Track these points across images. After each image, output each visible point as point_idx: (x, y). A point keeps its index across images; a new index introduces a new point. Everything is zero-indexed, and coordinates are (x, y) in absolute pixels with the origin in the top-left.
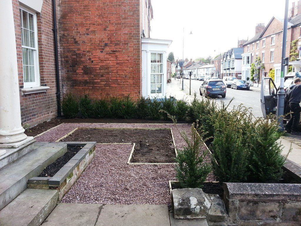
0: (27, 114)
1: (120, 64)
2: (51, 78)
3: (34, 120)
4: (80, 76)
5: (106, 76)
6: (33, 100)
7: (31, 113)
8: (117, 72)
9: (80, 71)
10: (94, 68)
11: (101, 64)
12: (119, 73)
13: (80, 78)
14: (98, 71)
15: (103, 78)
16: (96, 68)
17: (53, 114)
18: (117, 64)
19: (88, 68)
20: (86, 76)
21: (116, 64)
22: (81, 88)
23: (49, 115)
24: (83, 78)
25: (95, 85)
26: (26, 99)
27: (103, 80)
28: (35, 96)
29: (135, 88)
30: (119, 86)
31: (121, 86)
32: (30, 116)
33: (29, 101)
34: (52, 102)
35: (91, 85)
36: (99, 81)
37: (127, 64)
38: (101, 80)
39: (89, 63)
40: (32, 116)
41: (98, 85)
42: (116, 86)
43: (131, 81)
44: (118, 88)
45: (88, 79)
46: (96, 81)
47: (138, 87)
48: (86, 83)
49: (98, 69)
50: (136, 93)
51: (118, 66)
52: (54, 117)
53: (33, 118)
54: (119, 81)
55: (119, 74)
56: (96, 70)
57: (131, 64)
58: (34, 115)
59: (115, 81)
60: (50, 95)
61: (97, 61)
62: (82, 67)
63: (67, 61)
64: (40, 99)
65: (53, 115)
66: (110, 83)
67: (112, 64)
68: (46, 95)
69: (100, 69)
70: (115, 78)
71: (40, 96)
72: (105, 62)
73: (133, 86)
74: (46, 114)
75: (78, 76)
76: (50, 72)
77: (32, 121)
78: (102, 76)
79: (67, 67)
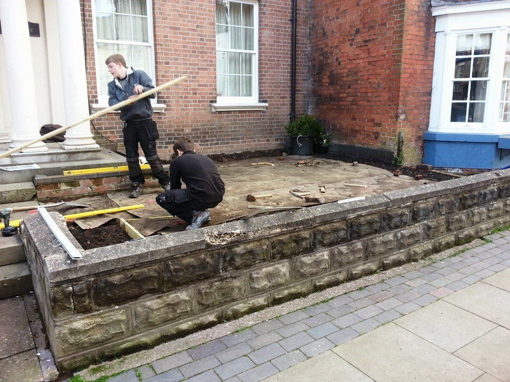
0: (221, 136)
1: (374, 63)
2: (279, 92)
3: (235, 145)
4: (325, 88)
5: (355, 87)
6: (235, 120)
7: (231, 135)
8: (368, 79)
9: (326, 80)
10: (341, 73)
11: (349, 66)
12: (370, 80)
13: (325, 92)
14: (345, 79)
15: (351, 90)
16: (343, 73)
17: (278, 142)
18: (370, 63)
19: (334, 75)
20: (331, 88)
21: (367, 63)
22: (325, 107)
23: (268, 144)
24: (328, 92)
25: (340, 103)
26: (221, 117)
27: (349, 94)
28: (240, 115)
29: (391, 108)
30: (369, 104)
31: (372, 104)
32: (229, 139)
33: (225, 121)
34: (278, 126)
35: (336, 103)
36: (345, 95)
37: (382, 62)
38: (348, 93)
39: (336, 66)
40: (232, 139)
41: (344, 103)
42: (365, 103)
43: (385, 95)
44: (368, 108)
45: (333, 92)
46: (341, 95)
47: (395, 106)
48: (331, 98)
49: (345, 75)
50: (391, 118)
51: (370, 67)
52: (283, 147)
53: (233, 143)
54: (369, 94)
55: (370, 83)
56: (343, 77)
57: (388, 61)
58: (236, 139)
59: (364, 95)
60: (274, 115)
61: (345, 62)
62: (328, 73)
63: (314, 66)
64: (249, 119)
65: (279, 145)
66: (358, 98)
67: (362, 65)
68: (265, 116)
69: (348, 75)
70: (364, 90)
71: (250, 116)
72: (354, 61)
73: (388, 103)
74: (264, 141)
75: (324, 88)
76: (277, 83)
77: (231, 146)
78: (349, 87)
79: (314, 75)
